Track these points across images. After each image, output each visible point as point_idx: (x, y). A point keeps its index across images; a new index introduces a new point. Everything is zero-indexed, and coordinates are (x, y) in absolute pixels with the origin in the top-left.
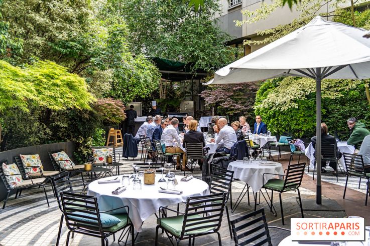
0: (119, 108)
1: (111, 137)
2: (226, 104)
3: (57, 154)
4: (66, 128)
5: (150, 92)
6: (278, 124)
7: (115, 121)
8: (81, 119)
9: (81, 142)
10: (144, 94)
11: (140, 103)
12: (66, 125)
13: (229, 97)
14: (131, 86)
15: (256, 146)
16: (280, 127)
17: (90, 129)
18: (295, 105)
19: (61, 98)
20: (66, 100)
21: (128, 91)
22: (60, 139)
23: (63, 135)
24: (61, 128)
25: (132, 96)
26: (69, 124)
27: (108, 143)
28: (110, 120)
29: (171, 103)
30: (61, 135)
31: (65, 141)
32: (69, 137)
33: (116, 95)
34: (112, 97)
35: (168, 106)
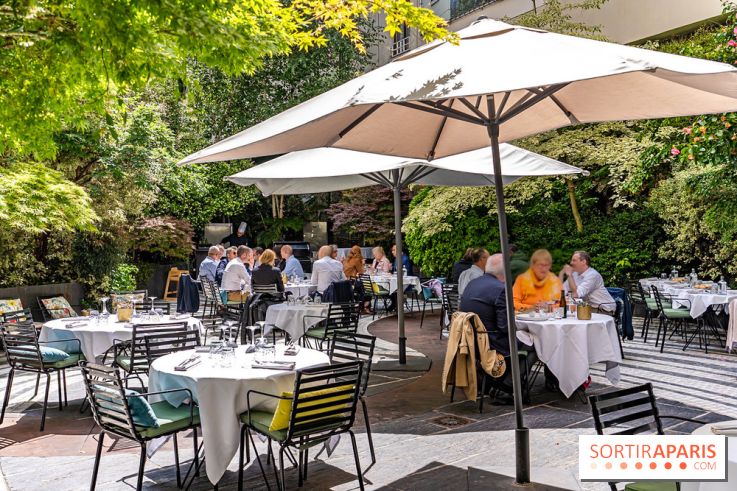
0: (183, 233)
1: (171, 282)
2: (363, 227)
3: (49, 300)
4: (68, 262)
5: (241, 206)
6: (436, 258)
7: (174, 254)
8: (91, 247)
9: (91, 283)
10: (230, 210)
11: (229, 224)
12: (69, 258)
13: (368, 213)
14: (208, 196)
15: (383, 292)
16: (439, 263)
17: (107, 264)
18: (446, 227)
19: (44, 216)
20: (52, 219)
21: (204, 204)
22: (59, 279)
23: (65, 274)
24: (61, 262)
25: (209, 213)
26: (74, 256)
27: (166, 293)
28: (166, 253)
29: (289, 225)
30: (61, 272)
31: (68, 281)
32: (74, 275)
33: (181, 212)
34: (174, 215)
35: (283, 230)
